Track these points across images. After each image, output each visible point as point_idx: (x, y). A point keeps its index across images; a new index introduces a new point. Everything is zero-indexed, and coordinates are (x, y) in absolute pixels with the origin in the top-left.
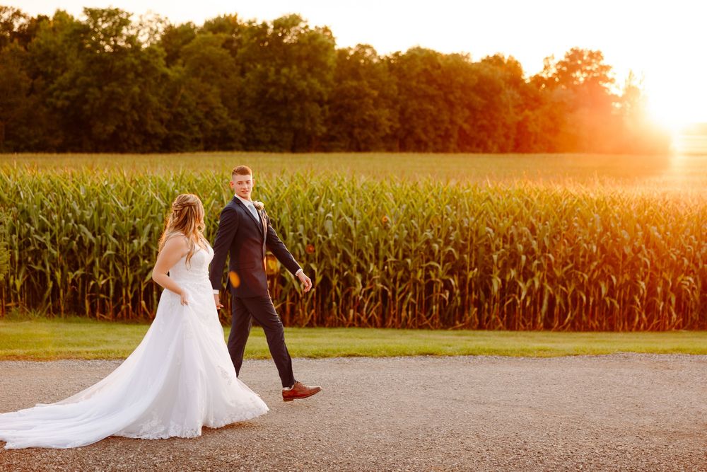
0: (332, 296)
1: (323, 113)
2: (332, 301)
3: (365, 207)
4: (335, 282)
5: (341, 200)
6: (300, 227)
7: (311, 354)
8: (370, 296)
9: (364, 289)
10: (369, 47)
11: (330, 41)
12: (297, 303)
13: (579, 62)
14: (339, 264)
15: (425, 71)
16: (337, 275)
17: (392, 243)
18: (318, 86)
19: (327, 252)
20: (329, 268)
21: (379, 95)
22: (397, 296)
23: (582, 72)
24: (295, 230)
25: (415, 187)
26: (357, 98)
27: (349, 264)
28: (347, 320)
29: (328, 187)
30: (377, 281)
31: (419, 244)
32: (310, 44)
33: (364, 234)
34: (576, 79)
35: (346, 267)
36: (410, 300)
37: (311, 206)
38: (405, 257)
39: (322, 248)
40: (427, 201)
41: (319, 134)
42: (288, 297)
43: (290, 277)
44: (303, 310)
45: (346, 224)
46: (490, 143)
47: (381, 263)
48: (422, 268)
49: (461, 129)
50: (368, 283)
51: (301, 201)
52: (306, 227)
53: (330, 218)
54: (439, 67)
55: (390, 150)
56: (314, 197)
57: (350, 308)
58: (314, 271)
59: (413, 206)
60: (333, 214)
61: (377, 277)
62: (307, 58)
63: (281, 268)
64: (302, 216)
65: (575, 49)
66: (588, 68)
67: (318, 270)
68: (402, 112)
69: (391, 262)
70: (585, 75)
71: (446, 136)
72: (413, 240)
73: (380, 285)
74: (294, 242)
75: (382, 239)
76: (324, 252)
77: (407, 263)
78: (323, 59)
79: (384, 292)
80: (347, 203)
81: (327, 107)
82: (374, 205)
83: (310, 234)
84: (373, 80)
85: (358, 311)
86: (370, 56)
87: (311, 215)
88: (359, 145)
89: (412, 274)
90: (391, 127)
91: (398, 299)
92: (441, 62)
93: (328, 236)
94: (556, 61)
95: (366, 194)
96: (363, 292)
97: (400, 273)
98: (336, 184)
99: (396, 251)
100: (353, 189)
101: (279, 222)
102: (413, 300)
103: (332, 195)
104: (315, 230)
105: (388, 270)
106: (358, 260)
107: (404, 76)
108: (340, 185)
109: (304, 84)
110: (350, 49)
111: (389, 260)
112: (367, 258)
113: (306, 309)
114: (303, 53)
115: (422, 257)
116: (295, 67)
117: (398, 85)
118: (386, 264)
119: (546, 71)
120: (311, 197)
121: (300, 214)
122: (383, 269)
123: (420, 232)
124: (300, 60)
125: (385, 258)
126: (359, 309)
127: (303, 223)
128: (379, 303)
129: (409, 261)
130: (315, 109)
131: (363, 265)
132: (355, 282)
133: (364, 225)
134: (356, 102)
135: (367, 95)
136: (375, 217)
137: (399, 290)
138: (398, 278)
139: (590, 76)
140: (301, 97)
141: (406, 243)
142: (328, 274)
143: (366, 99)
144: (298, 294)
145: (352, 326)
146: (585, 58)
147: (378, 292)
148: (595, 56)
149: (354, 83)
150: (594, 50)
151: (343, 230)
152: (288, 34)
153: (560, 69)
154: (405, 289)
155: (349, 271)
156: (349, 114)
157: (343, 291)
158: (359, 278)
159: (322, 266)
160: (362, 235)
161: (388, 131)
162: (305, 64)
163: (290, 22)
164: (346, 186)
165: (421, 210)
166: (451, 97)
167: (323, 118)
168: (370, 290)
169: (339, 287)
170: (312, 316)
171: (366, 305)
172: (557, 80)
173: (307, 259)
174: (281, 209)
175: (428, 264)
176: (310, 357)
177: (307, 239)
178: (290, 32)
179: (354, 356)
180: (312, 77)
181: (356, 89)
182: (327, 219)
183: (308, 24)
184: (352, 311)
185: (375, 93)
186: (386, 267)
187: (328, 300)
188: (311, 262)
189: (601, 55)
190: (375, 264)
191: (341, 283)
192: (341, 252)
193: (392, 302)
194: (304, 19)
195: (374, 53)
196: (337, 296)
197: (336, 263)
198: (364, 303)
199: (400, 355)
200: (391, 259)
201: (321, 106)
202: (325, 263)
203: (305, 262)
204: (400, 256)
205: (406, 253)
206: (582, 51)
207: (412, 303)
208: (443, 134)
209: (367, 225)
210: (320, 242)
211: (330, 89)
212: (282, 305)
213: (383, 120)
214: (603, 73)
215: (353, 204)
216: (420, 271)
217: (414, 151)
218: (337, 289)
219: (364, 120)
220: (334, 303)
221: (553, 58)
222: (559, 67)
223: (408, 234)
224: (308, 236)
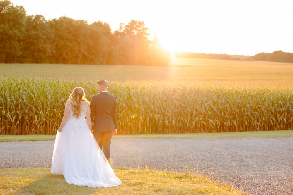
0: (25, 123)
1: (20, 45)
2: (25, 125)
3: (38, 90)
4: (26, 118)
5: (29, 87)
6: (13, 97)
7: (19, 140)
8: (40, 124)
9: (38, 121)
10: (41, 16)
11: (24, 13)
12: (12, 126)
13: (135, 26)
14: (28, 111)
15: (67, 28)
16: (27, 116)
17: (49, 103)
18: (18, 33)
19: (23, 107)
20: (24, 113)
21: (46, 38)
22: (51, 123)
23: (136, 30)
24: (11, 99)
25: (58, 82)
26: (36, 39)
27: (32, 111)
28: (31, 133)
29: (24, 82)
30: (43, 117)
31: (59, 104)
32: (14, 14)
33: (38, 100)
34: (134, 33)
35: (31, 112)
36: (55, 125)
37: (17, 89)
38: (54, 108)
39: (21, 105)
40: (63, 87)
41: (18, 55)
42: (8, 125)
43: (9, 116)
44: (14, 129)
45: (31, 96)
46: (96, 60)
47: (45, 111)
48: (60, 112)
49: (83, 54)
50: (39, 118)
51: (13, 87)
52: (15, 97)
53: (25, 94)
54: (73, 26)
55: (51, 63)
56: (18, 85)
57: (33, 128)
58: (18, 114)
59: (57, 89)
60: (26, 92)
61: (43, 116)
62: (13, 20)
63: (5, 113)
64: (13, 93)
65: (133, 20)
66: (139, 29)
67: (20, 114)
68: (57, 46)
69: (48, 110)
70: (137, 32)
71: (77, 57)
72: (57, 102)
73: (44, 119)
74: (11, 103)
75: (45, 102)
76: (22, 107)
77: (55, 111)
78: (20, 21)
79: (46, 122)
80: (32, 88)
81: (22, 43)
82: (42, 89)
83: (17, 100)
84: (44, 31)
85: (36, 129)
86: (42, 20)
87: (17, 93)
88: (37, 61)
89: (57, 115)
90: (52, 52)
91: (51, 124)
92: (74, 24)
93: (24, 101)
94: (125, 25)
95: (39, 84)
96: (37, 122)
97: (52, 115)
98: (27, 81)
99: (50, 106)
100: (34, 82)
101: (4, 95)
102: (57, 125)
103: (25, 85)
104: (19, 99)
105: (47, 113)
106: (36, 110)
107: (58, 29)
108: (29, 81)
109: (11, 32)
110: (33, 16)
111: (47, 110)
112: (39, 109)
113: (15, 129)
114: (11, 18)
115: (60, 109)
116: (7, 24)
117: (55, 33)
118: (46, 111)
119: (120, 30)
120: (17, 85)
121: (13, 92)
122: (45, 113)
123: (59, 99)
124: (9, 21)
125: (46, 109)
126: (36, 128)
127: (14, 96)
128: (44, 126)
129: (55, 110)
130: (16, 44)
131: (38, 112)
132: (34, 118)
133: (38, 97)
134: (35, 41)
135: (40, 38)
136: (42, 94)
137: (51, 121)
138: (51, 116)
139: (139, 32)
140: (10, 38)
141: (54, 103)
142: (24, 115)
143: (40, 40)
144: (12, 123)
145: (33, 134)
146: (137, 24)
147: (43, 122)
148: (141, 23)
149: (35, 32)
150: (141, 21)
151: (30, 99)
152: (3, 9)
153: (127, 29)
154: (54, 120)
155: (32, 114)
156: (32, 46)
157: (30, 121)
158: (36, 116)
159: (22, 112)
160: (37, 100)
161: (50, 54)
162: (12, 23)
163: (5, 3)
164: (31, 82)
165: (60, 91)
166: (79, 40)
167: (20, 48)
168: (40, 121)
169: (28, 120)
170: (18, 132)
171: (39, 127)
172: (125, 33)
173: (16, 110)
174: (5, 90)
175: (62, 111)
176: (18, 141)
177: (16, 102)
178: (4, 8)
179: (34, 140)
180: (15, 29)
181: (35, 35)
182: (23, 94)
183: (13, 5)
184: (33, 129)
185: (45, 37)
186: (46, 112)
187: (24, 125)
188: (17, 110)
189: (144, 23)
190: (42, 111)
191: (29, 119)
192: (29, 107)
193: (49, 126)
194: (11, 3)
195: (44, 19)
196: (27, 124)
197: (27, 111)
198: (38, 126)
199: (50, 140)
200: (48, 109)
201: (19, 42)
202: (23, 111)
203: (15, 111)
204: (52, 108)
205: (54, 107)
206: (136, 21)
207: (57, 126)
208: (75, 56)
209: (39, 96)
210: (21, 103)
211: (23, 35)
212: (5, 128)
213: (48, 49)
214: (145, 31)
215: (33, 89)
216: (60, 113)
217: (62, 63)
218: (28, 121)
219: (39, 49)
220: (26, 126)
221: (124, 24)
222: (126, 28)
223: (55, 100)
224: (16, 101)
